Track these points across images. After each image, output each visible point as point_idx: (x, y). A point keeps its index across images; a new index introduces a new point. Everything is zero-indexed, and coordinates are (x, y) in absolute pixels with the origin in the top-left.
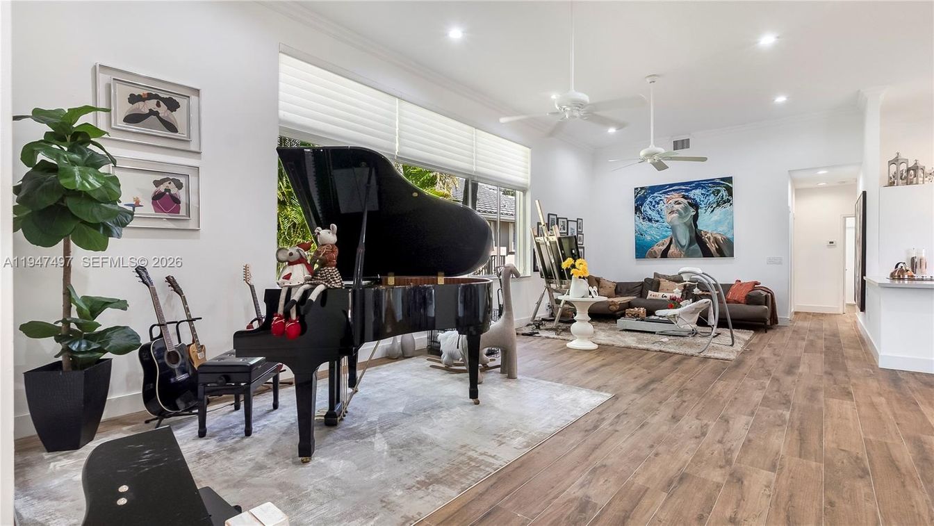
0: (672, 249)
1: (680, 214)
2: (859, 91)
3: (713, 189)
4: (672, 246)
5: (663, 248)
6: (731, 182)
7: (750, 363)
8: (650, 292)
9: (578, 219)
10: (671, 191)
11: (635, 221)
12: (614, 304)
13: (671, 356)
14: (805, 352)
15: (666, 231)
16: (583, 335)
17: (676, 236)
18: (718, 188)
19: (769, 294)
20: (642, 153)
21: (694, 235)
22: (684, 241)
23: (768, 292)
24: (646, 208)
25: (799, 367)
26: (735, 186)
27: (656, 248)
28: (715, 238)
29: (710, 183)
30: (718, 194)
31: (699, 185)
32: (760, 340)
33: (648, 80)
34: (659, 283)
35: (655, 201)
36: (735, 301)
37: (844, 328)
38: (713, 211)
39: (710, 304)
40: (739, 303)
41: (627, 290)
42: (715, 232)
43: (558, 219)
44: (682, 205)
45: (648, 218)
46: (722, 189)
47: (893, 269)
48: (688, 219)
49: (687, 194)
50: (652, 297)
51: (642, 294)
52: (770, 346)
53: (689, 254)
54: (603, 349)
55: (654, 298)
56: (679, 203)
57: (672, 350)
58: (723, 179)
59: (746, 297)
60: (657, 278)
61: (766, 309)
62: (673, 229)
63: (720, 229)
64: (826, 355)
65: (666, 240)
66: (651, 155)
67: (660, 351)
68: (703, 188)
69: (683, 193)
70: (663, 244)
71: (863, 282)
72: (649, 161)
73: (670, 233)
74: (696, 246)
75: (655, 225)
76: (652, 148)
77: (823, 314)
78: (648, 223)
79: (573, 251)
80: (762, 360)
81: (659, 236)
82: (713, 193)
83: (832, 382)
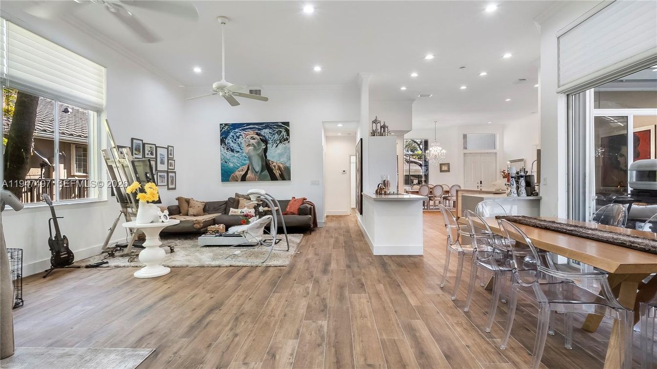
0: (249, 175)
1: (255, 147)
2: (358, 74)
3: (277, 130)
4: (249, 172)
5: (243, 173)
6: (288, 126)
7: (299, 267)
8: (232, 209)
9: (168, 146)
10: (248, 129)
11: (221, 151)
12: (199, 223)
13: (238, 271)
14: (333, 249)
15: (245, 160)
16: (153, 262)
17: (252, 164)
18: (281, 129)
19: (312, 207)
20: (215, 86)
21: (264, 164)
22: (258, 168)
23: (312, 205)
24: (229, 140)
25: (331, 264)
26: (291, 128)
27: (237, 173)
28: (279, 166)
29: (276, 125)
30: (280, 133)
31: (267, 126)
32: (307, 242)
33: (220, 20)
34: (238, 202)
35: (236, 136)
36: (291, 212)
37: (352, 225)
38: (277, 146)
39: (271, 219)
40: (294, 214)
41: (214, 208)
42: (278, 162)
43: (144, 145)
44: (256, 140)
45: (231, 149)
46: (282, 130)
47: (377, 188)
48: (260, 151)
49: (259, 132)
50: (233, 214)
51: (226, 212)
52: (313, 246)
53: (261, 178)
54: (176, 272)
55: (235, 214)
56: (254, 139)
57: (241, 264)
58: (283, 123)
59: (298, 209)
60: (237, 198)
61: (310, 217)
62: (250, 158)
63: (282, 160)
64: (345, 249)
65: (244, 166)
66: (221, 88)
67: (231, 266)
68: (270, 128)
69: (257, 131)
70: (243, 170)
71: (362, 196)
72: (221, 94)
73: (247, 162)
74: (266, 172)
75: (236, 155)
76: (223, 82)
77: (340, 216)
78: (231, 153)
79: (148, 175)
80: (307, 261)
81: (239, 164)
82: (277, 132)
83: (351, 276)
